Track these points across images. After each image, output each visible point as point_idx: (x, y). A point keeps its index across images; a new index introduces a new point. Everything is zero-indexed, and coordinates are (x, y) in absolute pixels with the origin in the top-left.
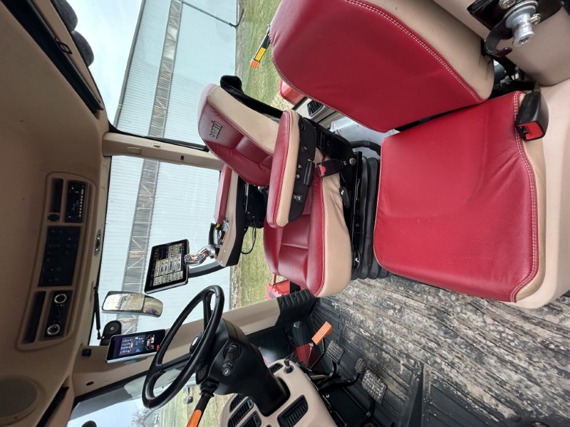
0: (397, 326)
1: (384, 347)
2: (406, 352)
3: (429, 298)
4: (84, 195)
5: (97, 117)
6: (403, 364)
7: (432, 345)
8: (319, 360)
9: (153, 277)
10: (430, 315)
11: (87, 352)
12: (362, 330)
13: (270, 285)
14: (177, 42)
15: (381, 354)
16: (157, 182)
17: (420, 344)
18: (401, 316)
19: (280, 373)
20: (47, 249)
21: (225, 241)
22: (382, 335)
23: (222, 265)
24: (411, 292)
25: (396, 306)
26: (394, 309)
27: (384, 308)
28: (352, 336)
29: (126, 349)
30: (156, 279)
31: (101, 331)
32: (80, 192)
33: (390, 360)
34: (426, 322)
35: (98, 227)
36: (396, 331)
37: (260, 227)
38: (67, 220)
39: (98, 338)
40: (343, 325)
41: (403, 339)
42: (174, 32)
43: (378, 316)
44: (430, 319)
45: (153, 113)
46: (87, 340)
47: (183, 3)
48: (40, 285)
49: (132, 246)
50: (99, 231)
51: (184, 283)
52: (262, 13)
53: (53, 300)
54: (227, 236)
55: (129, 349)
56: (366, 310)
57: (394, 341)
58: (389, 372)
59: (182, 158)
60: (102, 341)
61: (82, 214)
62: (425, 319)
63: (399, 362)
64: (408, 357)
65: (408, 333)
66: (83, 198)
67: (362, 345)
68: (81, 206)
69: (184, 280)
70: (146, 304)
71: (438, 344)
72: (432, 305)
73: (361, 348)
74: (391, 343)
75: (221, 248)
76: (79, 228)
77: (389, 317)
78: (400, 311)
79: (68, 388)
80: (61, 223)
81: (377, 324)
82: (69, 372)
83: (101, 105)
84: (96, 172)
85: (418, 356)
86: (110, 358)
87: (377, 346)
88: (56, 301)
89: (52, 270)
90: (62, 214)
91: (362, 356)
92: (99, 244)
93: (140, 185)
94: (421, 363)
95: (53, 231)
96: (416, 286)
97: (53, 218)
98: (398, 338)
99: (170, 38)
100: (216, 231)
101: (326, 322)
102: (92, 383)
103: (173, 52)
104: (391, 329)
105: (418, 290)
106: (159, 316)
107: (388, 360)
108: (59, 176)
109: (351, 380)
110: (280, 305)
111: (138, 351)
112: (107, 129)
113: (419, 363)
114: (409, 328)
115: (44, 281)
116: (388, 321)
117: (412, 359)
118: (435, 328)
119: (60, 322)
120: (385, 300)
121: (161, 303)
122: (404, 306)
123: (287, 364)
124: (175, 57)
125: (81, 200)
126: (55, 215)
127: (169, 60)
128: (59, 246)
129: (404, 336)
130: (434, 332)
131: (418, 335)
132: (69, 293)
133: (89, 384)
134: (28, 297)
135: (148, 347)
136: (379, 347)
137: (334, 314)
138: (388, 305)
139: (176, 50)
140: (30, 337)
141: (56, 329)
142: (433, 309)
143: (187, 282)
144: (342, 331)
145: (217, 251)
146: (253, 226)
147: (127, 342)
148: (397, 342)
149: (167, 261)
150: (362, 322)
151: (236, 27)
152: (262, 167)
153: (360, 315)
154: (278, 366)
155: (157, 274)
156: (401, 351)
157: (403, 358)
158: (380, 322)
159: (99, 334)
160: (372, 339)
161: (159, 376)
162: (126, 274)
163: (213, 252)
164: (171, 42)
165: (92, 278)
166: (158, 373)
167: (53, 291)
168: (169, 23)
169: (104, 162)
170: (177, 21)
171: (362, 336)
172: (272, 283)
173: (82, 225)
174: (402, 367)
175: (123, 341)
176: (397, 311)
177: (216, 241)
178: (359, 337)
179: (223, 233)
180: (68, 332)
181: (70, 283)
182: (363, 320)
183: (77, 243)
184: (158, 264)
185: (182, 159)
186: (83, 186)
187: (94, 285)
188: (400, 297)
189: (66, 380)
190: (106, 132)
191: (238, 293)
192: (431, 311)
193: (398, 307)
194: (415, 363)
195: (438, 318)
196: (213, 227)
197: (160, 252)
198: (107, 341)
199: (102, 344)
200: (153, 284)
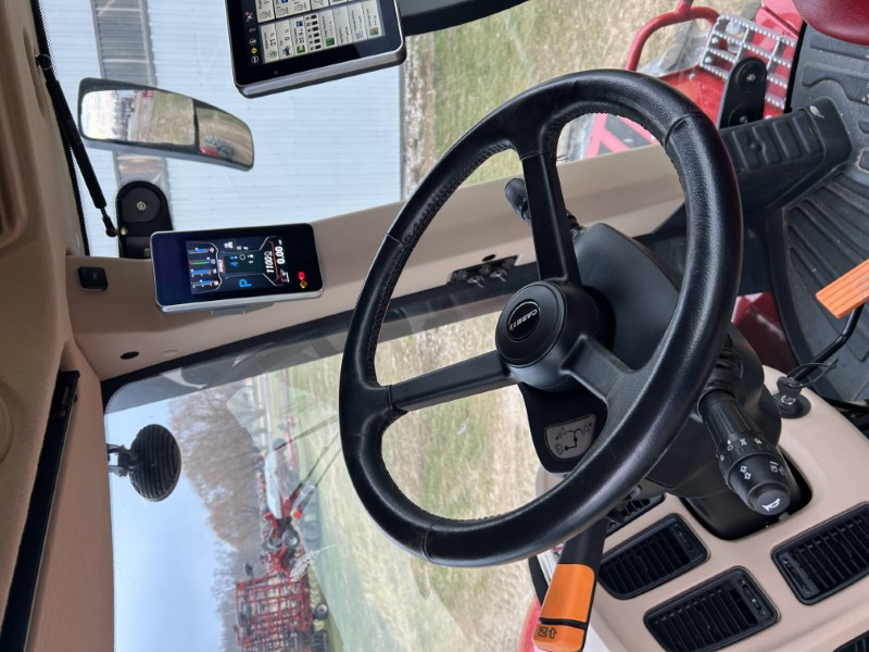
9: (256, 24)
11: (92, 277)
29: (206, 278)
31: (111, 210)
39: (110, 234)
51: (391, 54)
55: (215, 277)
60: (122, 240)
69: (388, 43)
79: (76, 374)
86: (166, 300)
102: (135, 354)
106: (249, 167)
111: (245, 284)
121: (245, 126)
133: (126, 356)
135: (271, 275)
147: (203, 257)
159: (107, 220)
175: (190, 253)
187: (36, 52)
189: (66, 357)
198: (136, 241)
199: (126, 250)
200: (260, 54)
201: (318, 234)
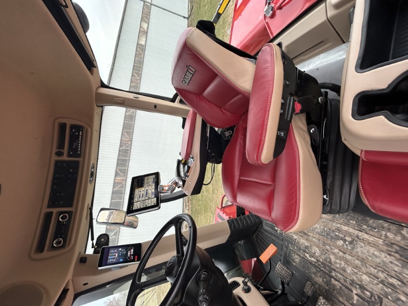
0: (349, 257)
1: (333, 274)
2: (359, 283)
3: (388, 234)
4: (82, 136)
5: (92, 73)
6: (356, 294)
7: (394, 281)
8: (265, 278)
9: (133, 202)
10: (390, 251)
11: (83, 260)
12: (307, 255)
13: (218, 208)
14: (147, 33)
15: (331, 281)
16: (133, 130)
17: (378, 278)
18: (353, 249)
19: (238, 291)
20: (54, 178)
21: (190, 174)
22: (330, 262)
23: (187, 194)
24: (365, 227)
25: (346, 238)
26: (345, 241)
27: (332, 238)
28: (297, 259)
29: (112, 259)
30: (135, 204)
31: (95, 242)
32: (79, 133)
33: (341, 288)
34: (384, 258)
35: (92, 161)
36: (347, 261)
37: (218, 163)
38: (69, 156)
39: (92, 247)
40: (287, 247)
41: (355, 271)
42: (145, 26)
43: (324, 244)
44: (390, 255)
45: (131, 82)
46: (84, 249)
47: (151, 4)
48: (49, 207)
49: (117, 174)
50: (93, 164)
51: (157, 208)
52: (207, 7)
53: (59, 219)
54: (192, 170)
55: (114, 258)
56: (311, 238)
57: (344, 270)
58: (341, 299)
59: (155, 106)
60: (95, 249)
61: (80, 151)
62: (383, 255)
63: (352, 292)
64: (362, 288)
65: (362, 265)
66: (81, 139)
67: (308, 268)
68: (80, 145)
69: (157, 206)
70: (127, 218)
71: (402, 282)
72: (393, 242)
73: (307, 272)
74: (342, 272)
75: (187, 179)
76: (78, 162)
77: (337, 247)
78: (351, 243)
79: (68, 290)
80: (65, 158)
81: (324, 252)
82: (69, 276)
83: (94, 63)
84: (91, 118)
85: (375, 289)
86: (100, 266)
87: (325, 272)
88: (61, 220)
89: (58, 195)
90: (66, 151)
91: (309, 279)
92: (93, 175)
93: (122, 132)
94: (379, 297)
95: (59, 164)
96: (371, 221)
97: (59, 154)
98: (350, 268)
99: (142, 30)
100: (182, 166)
101: (272, 244)
102: (87, 284)
103: (144, 39)
104: (341, 258)
105: (374, 225)
106: (135, 228)
107: (339, 287)
108: (63, 121)
109: (301, 302)
110: (230, 226)
111: (121, 260)
112: (100, 85)
113: (376, 298)
114: (363, 260)
115: (53, 203)
116: (336, 251)
117: (367, 290)
118: (397, 265)
119: (63, 236)
120: (333, 231)
121: (137, 218)
122: (357, 239)
123: (245, 283)
124: (146, 43)
125: (80, 140)
126: (61, 152)
127: (141, 45)
128: (63, 176)
129: (356, 267)
130: (396, 269)
131: (375, 269)
132: (70, 213)
133: (85, 284)
134: (40, 215)
135: (129, 257)
136: (327, 273)
137: (278, 237)
138: (336, 235)
139: (146, 39)
140: (40, 248)
141: (60, 242)
142: (395, 246)
143: (159, 208)
144: (286, 253)
145: (184, 182)
146: (212, 162)
147: (113, 253)
148: (349, 272)
149: (143, 189)
150: (307, 247)
151: (187, 18)
152: (224, 111)
153: (304, 241)
154: (236, 284)
155: (136, 199)
156: (353, 281)
157: (356, 287)
158: (327, 250)
159: (93, 244)
160: (319, 265)
161: (139, 294)
162: (113, 193)
163: (181, 183)
164: (143, 33)
165: (88, 201)
166: (138, 290)
167: (58, 212)
168: (142, 20)
169: (97, 110)
170: (147, 18)
171: (307, 260)
172: (220, 207)
173: (80, 159)
174: (356, 297)
175: (110, 252)
176: (347, 243)
177: (182, 174)
178: (304, 259)
179: (189, 168)
180: (69, 245)
181: (71, 206)
182: (308, 246)
183: (77, 173)
184: (137, 191)
185: (155, 108)
186: (81, 129)
187: (90, 206)
188: (351, 230)
189: (67, 284)
190: (99, 87)
191: (188, 209)
192: (392, 248)
193: (349, 239)
194: (372, 296)
195: (401, 255)
196: (179, 162)
197: (138, 182)
198: (98, 249)
199: (95, 252)
200: (133, 208)
201: (143, 246)
